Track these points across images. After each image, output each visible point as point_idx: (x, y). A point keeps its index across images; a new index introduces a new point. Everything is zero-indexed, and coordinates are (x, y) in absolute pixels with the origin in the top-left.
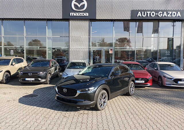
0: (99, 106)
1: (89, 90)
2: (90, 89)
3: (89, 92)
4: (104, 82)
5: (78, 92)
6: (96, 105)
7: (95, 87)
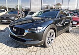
0: (47, 44)
1: (37, 30)
2: (39, 28)
3: (38, 32)
4: (52, 22)
5: (26, 32)
6: (44, 43)
7: (44, 26)
